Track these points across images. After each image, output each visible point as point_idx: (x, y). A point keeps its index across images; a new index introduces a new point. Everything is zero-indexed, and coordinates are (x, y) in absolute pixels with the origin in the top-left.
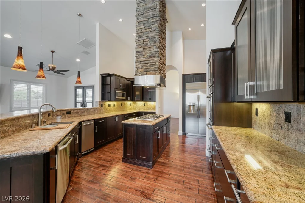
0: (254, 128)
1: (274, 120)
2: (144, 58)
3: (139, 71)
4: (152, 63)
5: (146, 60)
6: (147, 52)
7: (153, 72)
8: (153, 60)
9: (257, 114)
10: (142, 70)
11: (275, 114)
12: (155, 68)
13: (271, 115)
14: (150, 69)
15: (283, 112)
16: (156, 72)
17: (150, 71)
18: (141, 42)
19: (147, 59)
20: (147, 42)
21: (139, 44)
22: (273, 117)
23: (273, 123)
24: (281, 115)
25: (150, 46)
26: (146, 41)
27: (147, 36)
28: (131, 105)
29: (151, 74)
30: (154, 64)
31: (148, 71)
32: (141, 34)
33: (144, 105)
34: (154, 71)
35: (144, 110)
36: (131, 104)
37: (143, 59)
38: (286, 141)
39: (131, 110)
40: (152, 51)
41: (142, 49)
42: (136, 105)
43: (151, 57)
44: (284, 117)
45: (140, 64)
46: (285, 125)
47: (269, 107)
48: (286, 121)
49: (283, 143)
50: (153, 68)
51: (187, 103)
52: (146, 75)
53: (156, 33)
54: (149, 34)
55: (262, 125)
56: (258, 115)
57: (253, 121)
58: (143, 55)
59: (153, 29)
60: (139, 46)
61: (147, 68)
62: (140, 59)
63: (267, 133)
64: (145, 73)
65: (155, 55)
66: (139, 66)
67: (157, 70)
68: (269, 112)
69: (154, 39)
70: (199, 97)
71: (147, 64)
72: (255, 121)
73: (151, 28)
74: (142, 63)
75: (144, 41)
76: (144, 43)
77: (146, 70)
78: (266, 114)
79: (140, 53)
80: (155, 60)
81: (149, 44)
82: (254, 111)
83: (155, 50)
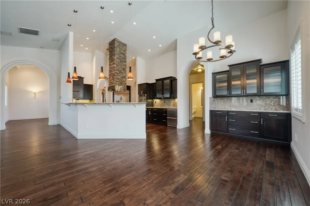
6: (121, 74)
9: (156, 103)
13: (160, 101)
24: (163, 102)
31: (121, 84)
34: (125, 85)
37: (119, 77)
41: (118, 72)
43: (123, 78)
46: (164, 104)
50: (124, 83)
54: (122, 66)
61: (121, 82)
70: (121, 98)
79: (118, 74)
80: (125, 79)
81: (122, 71)
82: (154, 102)
83: (125, 75)
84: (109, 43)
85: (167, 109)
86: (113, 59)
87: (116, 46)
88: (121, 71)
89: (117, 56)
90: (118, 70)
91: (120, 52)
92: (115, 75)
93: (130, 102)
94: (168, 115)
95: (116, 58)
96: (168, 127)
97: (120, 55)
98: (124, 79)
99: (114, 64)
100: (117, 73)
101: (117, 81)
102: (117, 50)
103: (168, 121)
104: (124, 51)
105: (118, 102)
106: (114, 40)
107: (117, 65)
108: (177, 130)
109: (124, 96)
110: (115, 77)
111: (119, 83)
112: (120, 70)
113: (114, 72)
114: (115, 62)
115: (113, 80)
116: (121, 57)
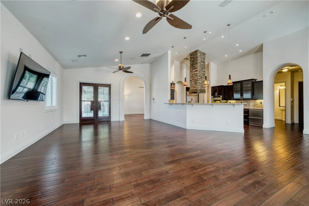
70: (192, 99)
84: (190, 54)
85: (249, 109)
86: (195, 67)
87: (198, 56)
88: (202, 76)
89: (199, 64)
90: (200, 76)
91: (201, 61)
92: (198, 81)
93: (198, 102)
94: (250, 115)
95: (198, 66)
96: (250, 126)
97: (201, 63)
99: (196, 71)
100: (199, 78)
101: (199, 85)
102: (199, 60)
103: (249, 120)
104: (204, 59)
105: (190, 102)
106: (196, 51)
107: (199, 72)
108: (263, 129)
109: (194, 97)
110: (198, 82)
111: (200, 87)
113: (196, 78)
114: (198, 69)
115: (195, 84)
116: (202, 64)
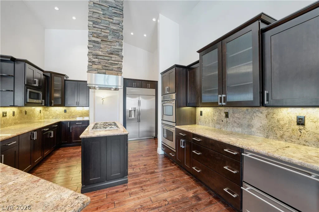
0: (198, 124)
1: (216, 117)
2: (102, 52)
3: (95, 67)
4: (113, 61)
5: (105, 55)
6: (107, 46)
7: (115, 72)
8: (116, 58)
9: (201, 115)
10: (100, 67)
11: (217, 113)
12: (118, 68)
13: (214, 114)
14: (111, 67)
15: (224, 112)
16: (119, 72)
17: (110, 70)
18: (97, 30)
19: (107, 55)
20: (106, 34)
21: (94, 32)
22: (215, 116)
23: (215, 119)
24: (222, 114)
25: (111, 41)
26: (105, 32)
27: (107, 26)
28: (40, 113)
29: (112, 74)
30: (116, 62)
31: (107, 70)
32: (98, 20)
33: (65, 111)
34: (117, 71)
35: (65, 118)
36: (40, 111)
37: (100, 53)
38: (225, 128)
39: (41, 120)
40: (115, 47)
41: (99, 40)
42: (48, 113)
43: (112, 54)
44: (224, 115)
45: (96, 58)
46: (225, 120)
47: (212, 110)
48: (226, 117)
49: (223, 129)
50: (115, 68)
51: (129, 108)
52: (106, 74)
53: (119, 28)
54: (109, 25)
55: (206, 121)
56: (203, 115)
57: (197, 119)
58: (101, 48)
59: (114, 21)
60: (95, 35)
61: (106, 65)
62: (96, 52)
63: (211, 125)
64: (104, 71)
65: (118, 53)
66: (94, 60)
67: (120, 71)
68: (213, 113)
69: (117, 35)
71: (107, 61)
72: (199, 119)
73: (113, 20)
74: (100, 57)
75: (102, 30)
76: (102, 33)
77: (106, 68)
78: (210, 114)
79: (96, 45)
80: (118, 58)
81: (110, 37)
82: (198, 113)
83: (118, 47)
98: (114, 57)
109: (145, 99)
112: (103, 34)
